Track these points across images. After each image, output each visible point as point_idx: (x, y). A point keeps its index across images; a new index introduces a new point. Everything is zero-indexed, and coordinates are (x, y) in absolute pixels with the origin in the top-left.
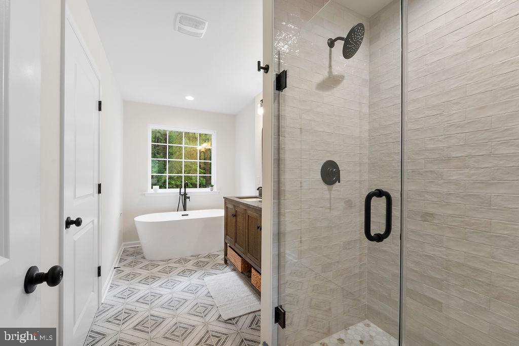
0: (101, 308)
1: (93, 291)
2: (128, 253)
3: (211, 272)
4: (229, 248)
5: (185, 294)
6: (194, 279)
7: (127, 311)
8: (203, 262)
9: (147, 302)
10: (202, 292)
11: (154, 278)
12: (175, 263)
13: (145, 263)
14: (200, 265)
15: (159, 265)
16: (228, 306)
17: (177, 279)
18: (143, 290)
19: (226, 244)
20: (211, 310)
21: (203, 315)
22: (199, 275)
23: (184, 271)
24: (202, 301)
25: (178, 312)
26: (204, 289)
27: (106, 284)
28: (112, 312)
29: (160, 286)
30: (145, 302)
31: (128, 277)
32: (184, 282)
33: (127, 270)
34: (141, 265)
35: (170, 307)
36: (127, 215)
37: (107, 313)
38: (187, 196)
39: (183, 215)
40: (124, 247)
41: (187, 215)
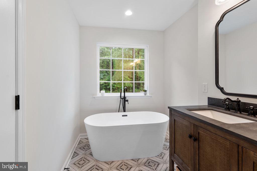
13: (92, 162)
34: (88, 166)
38: (126, 99)
39: (123, 116)
40: (80, 138)
41: (127, 116)
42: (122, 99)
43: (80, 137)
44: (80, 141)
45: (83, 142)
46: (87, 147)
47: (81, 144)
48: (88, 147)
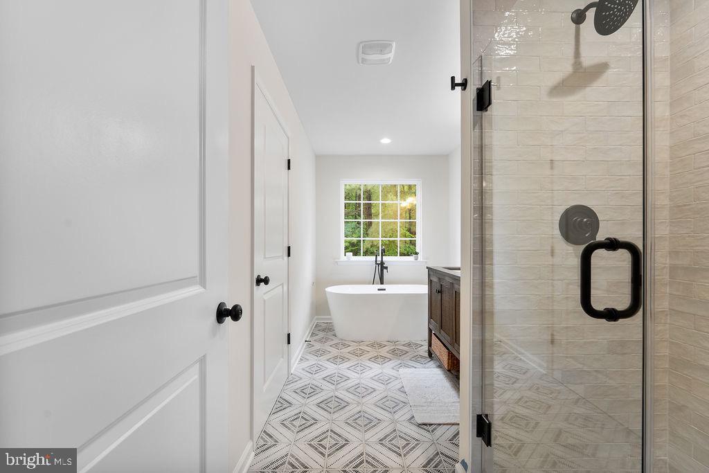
0: (290, 378)
1: (283, 357)
2: (319, 328)
3: (410, 364)
4: (433, 335)
5: (374, 382)
6: (388, 369)
7: (313, 387)
8: (402, 351)
9: (333, 382)
10: (396, 385)
11: (343, 359)
12: (367, 346)
13: (336, 341)
14: (397, 353)
15: (349, 346)
16: (425, 408)
17: (367, 364)
18: (331, 368)
19: (430, 331)
20: (402, 408)
21: (393, 411)
22: (394, 365)
23: (376, 357)
24: (393, 395)
25: (364, 400)
26: (397, 382)
27: (296, 355)
28: (299, 384)
29: (348, 369)
30: (331, 381)
31: (318, 353)
32: (376, 369)
33: (317, 346)
34: (332, 343)
35: (355, 393)
36: (319, 284)
37: (295, 384)
38: (384, 265)
40: (317, 321)
41: (385, 289)
42: (379, 265)
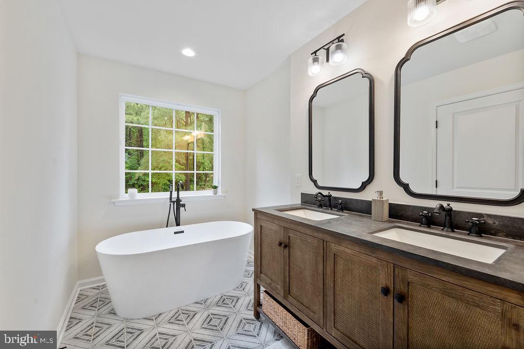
3: (240, 344)
12: (169, 323)
13: (116, 327)
14: (215, 325)
19: (257, 286)
23: (190, 347)
38: (181, 203)
39: (176, 233)
40: (80, 289)
41: (183, 232)
42: (174, 202)
43: (78, 288)
44: (80, 296)
45: (87, 296)
46: (99, 303)
47: (84, 300)
48: (102, 302)
